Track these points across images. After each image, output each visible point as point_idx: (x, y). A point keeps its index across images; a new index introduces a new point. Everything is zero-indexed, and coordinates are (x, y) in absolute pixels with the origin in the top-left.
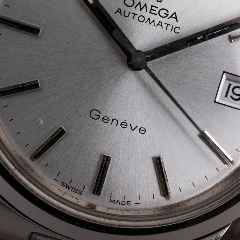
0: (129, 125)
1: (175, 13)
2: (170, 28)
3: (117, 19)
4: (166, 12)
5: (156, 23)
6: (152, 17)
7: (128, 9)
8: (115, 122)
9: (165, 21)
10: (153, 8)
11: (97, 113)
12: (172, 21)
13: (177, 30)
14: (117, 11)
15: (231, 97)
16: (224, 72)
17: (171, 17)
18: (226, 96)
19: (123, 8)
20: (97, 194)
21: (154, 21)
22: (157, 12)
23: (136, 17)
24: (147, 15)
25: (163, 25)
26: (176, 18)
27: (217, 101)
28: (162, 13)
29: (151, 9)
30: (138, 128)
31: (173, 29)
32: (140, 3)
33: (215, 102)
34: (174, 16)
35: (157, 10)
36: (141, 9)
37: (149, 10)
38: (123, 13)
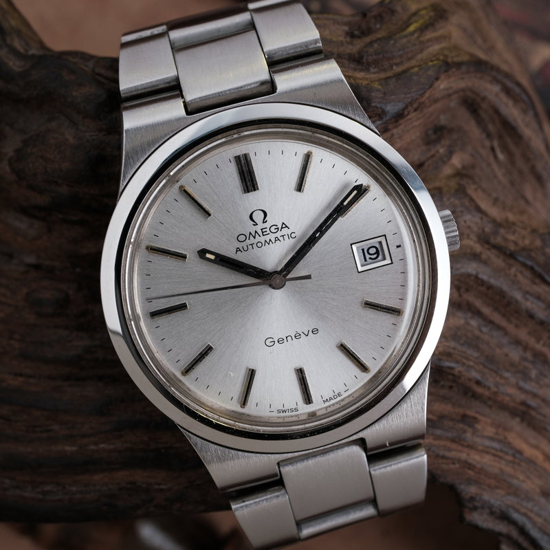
0: (301, 334)
1: (283, 223)
2: (286, 237)
3: (241, 257)
4: (276, 227)
5: (273, 240)
6: (267, 239)
7: (244, 244)
8: (289, 338)
9: (279, 234)
10: (263, 230)
11: (271, 340)
12: (285, 231)
13: (293, 235)
14: (237, 251)
15: (370, 258)
16: (351, 245)
17: (282, 228)
18: (366, 260)
19: (240, 245)
20: (310, 403)
21: (270, 240)
22: (268, 232)
23: (254, 245)
24: (262, 239)
25: (280, 238)
26: (286, 227)
27: (359, 271)
28: (273, 229)
29: (263, 232)
30: (310, 331)
31: (290, 236)
32: (250, 233)
33: (359, 272)
34: (284, 226)
35: (268, 230)
36: (254, 237)
37: (261, 234)
38: (242, 250)
